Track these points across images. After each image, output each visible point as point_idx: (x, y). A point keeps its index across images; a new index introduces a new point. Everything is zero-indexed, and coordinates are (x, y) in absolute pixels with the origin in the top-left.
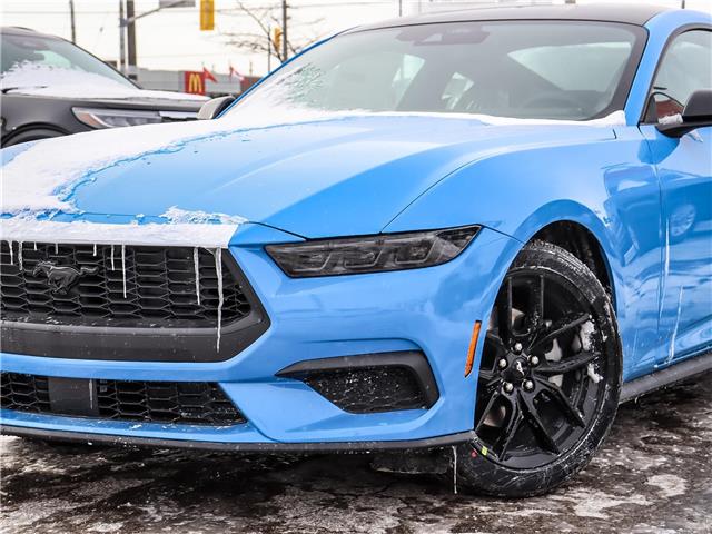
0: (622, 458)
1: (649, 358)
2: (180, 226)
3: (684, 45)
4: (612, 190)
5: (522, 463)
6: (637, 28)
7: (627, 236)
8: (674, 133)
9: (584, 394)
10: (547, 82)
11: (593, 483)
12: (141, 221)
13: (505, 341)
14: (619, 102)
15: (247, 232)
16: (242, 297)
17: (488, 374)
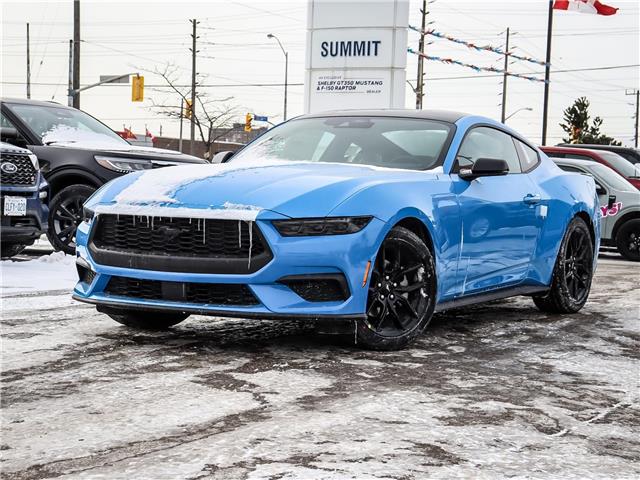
0: (436, 340)
1: (451, 292)
2: (232, 211)
3: (474, 134)
4: (436, 206)
5: (387, 334)
6: (450, 124)
7: (444, 235)
8: (468, 179)
9: (418, 303)
10: (402, 150)
11: (421, 347)
12: (212, 208)
13: (381, 273)
14: (440, 161)
15: (265, 214)
16: (261, 245)
17: (372, 289)
